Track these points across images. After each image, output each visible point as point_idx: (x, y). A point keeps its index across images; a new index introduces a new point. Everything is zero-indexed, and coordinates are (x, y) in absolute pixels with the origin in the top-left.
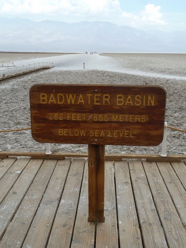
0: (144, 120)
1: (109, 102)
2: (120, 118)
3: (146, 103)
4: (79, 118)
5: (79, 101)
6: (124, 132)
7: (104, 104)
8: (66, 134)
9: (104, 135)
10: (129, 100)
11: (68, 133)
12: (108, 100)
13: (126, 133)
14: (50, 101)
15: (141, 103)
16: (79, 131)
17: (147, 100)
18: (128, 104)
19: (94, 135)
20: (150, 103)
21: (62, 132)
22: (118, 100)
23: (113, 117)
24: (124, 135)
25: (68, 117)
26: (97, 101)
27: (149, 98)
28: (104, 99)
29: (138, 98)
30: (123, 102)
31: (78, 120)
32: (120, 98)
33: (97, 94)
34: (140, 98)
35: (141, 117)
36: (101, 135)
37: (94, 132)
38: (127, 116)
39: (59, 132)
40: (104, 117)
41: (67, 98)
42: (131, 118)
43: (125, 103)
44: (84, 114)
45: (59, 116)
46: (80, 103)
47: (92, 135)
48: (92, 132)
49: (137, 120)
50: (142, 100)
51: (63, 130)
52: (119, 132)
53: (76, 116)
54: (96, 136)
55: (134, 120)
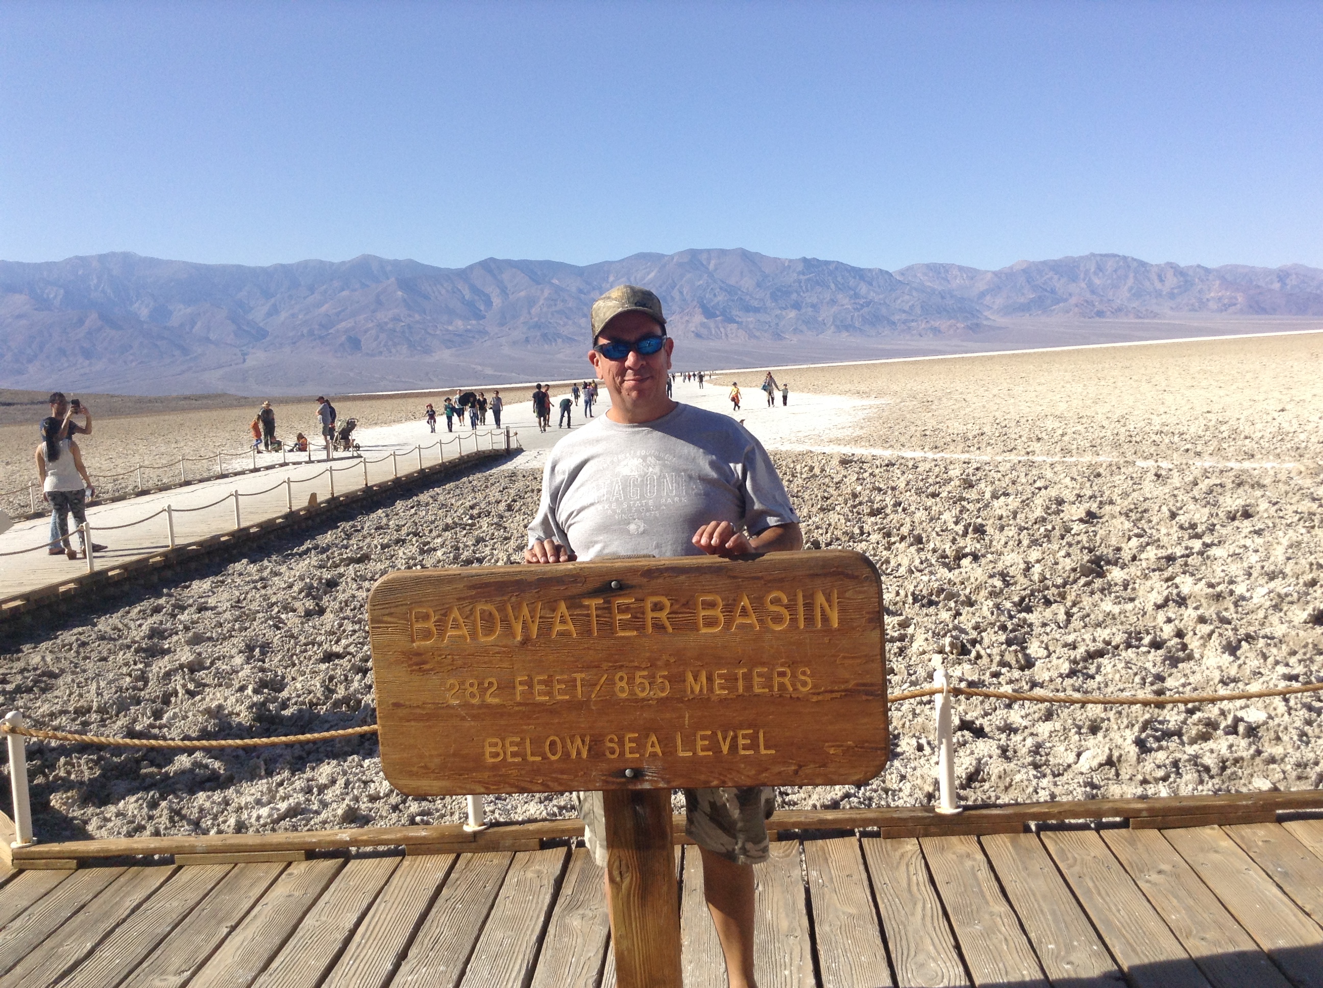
0: (804, 684)
1: (667, 624)
2: (717, 682)
3: (809, 619)
4: (561, 692)
5: (558, 628)
6: (735, 738)
7: (649, 630)
8: (514, 755)
9: (658, 750)
10: (745, 613)
11: (521, 753)
12: (663, 615)
13: (744, 737)
16: (563, 740)
17: (809, 606)
18: (742, 627)
19: (622, 754)
20: (825, 619)
21: (499, 749)
22: (703, 612)
23: (690, 678)
24: (734, 747)
25: (520, 688)
26: (625, 626)
27: (820, 599)
28: (650, 615)
29: (777, 601)
30: (723, 622)
31: (558, 698)
32: (710, 605)
33: (623, 596)
35: (794, 676)
36: (650, 749)
37: (621, 743)
38: (741, 672)
39: (489, 750)
40: (652, 684)
41: (512, 619)
42: (757, 680)
43: (729, 623)
44: (579, 676)
45: (483, 691)
46: (561, 634)
47: (613, 753)
48: (611, 741)
49: (782, 686)
50: (791, 607)
51: (503, 740)
52: (714, 734)
53: (548, 683)
54: (628, 756)
55: (771, 688)
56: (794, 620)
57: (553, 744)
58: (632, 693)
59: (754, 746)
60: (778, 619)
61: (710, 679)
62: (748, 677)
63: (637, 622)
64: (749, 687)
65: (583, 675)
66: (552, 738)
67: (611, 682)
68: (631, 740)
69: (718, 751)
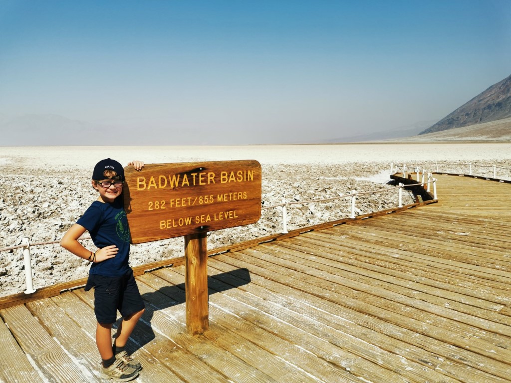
0: (245, 196)
1: (213, 181)
2: (225, 197)
3: (247, 179)
4: (184, 204)
5: (184, 183)
7: (209, 183)
8: (169, 225)
9: (210, 219)
10: (232, 177)
11: (171, 225)
12: (212, 178)
13: (231, 213)
14: (150, 185)
15: (242, 178)
16: (184, 220)
17: (247, 175)
18: (231, 181)
19: (200, 221)
20: (250, 178)
21: (164, 224)
22: (222, 177)
23: (218, 196)
24: (228, 217)
25: (172, 203)
26: (202, 182)
27: (249, 173)
28: (209, 178)
29: (240, 174)
30: (227, 180)
31: (183, 205)
32: (224, 175)
33: (203, 172)
34: (242, 173)
35: (243, 194)
36: (207, 219)
37: (200, 218)
38: (231, 194)
39: (161, 225)
40: (209, 199)
41: (170, 180)
42: (234, 196)
43: (228, 180)
44: (189, 198)
45: (160, 205)
46: (185, 185)
47: (198, 222)
48: (197, 218)
49: (240, 197)
50: (243, 175)
51: (166, 221)
52: (224, 213)
53: (180, 201)
54: (202, 222)
55: (237, 198)
56: (243, 179)
57: (181, 220)
58: (204, 202)
59: (233, 216)
60: (240, 179)
61: (223, 197)
62: (232, 196)
63: (205, 181)
64: (232, 198)
65: (191, 198)
66: (181, 219)
67: (198, 200)
68: (203, 217)
69: (225, 218)
